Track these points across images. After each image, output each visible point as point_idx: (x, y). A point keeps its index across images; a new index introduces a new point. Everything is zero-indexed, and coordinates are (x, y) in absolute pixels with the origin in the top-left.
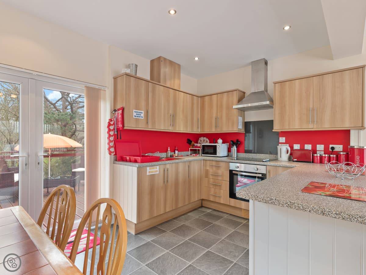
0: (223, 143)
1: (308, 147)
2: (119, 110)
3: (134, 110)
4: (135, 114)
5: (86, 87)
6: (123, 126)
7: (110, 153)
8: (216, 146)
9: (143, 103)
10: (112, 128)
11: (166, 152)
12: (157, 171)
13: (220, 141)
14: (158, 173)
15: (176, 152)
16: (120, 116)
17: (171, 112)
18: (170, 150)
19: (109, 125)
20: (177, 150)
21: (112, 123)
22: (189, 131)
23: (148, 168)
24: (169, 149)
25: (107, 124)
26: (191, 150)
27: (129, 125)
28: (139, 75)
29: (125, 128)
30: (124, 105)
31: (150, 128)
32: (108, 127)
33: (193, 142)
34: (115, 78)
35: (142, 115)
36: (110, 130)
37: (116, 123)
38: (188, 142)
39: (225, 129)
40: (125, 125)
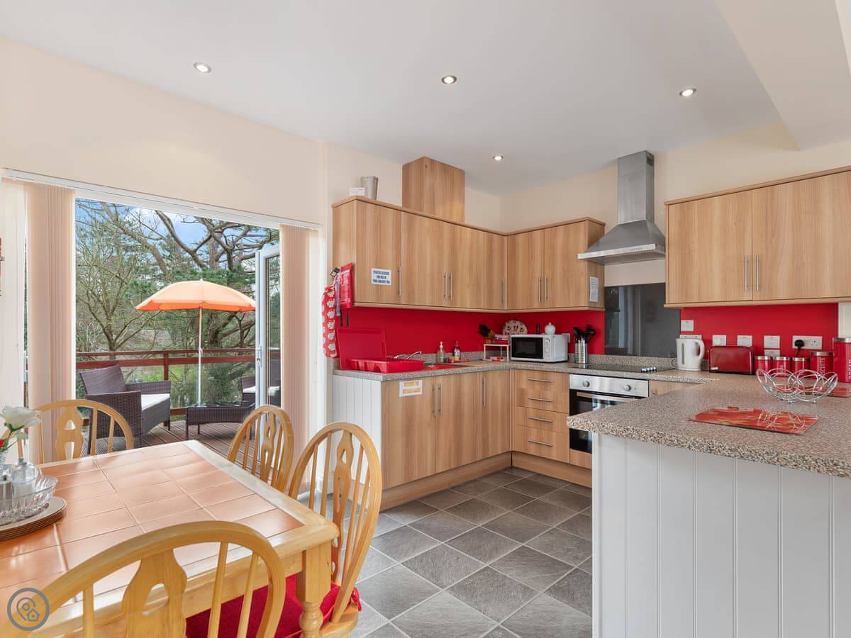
0: (557, 332)
1: (745, 341)
2: (343, 269)
3: (373, 269)
4: (374, 276)
5: (283, 226)
6: (353, 301)
7: (328, 353)
8: (541, 339)
9: (389, 254)
10: (331, 304)
11: (436, 353)
12: (418, 390)
13: (550, 329)
14: (421, 393)
15: (457, 352)
16: (346, 281)
17: (446, 270)
18: (443, 349)
19: (327, 298)
20: (458, 348)
21: (331, 295)
22: (483, 307)
23: (402, 383)
24: (441, 346)
25: (321, 298)
26: (488, 348)
27: (365, 298)
28: (380, 199)
29: (356, 304)
30: (354, 260)
31: (403, 304)
32: (325, 302)
33: (492, 332)
34: (336, 208)
35: (389, 278)
36: (327, 309)
37: (338, 294)
38: (480, 333)
39: (562, 303)
40: (356, 300)
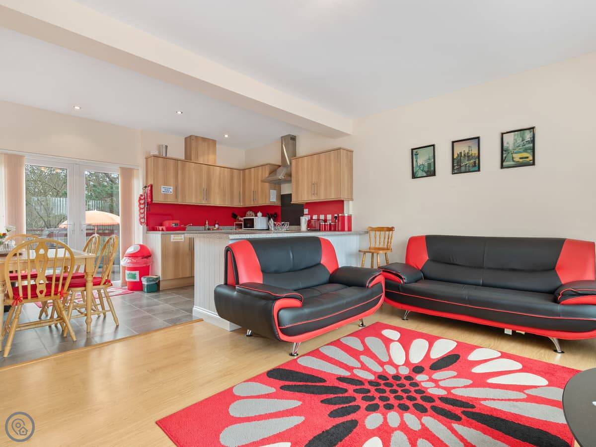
0: (263, 216)
2: (148, 186)
3: (162, 187)
4: (163, 190)
5: (121, 168)
6: (152, 200)
7: (141, 223)
8: (253, 219)
9: (172, 180)
10: (142, 202)
11: (204, 225)
12: (182, 239)
13: (260, 214)
14: (183, 240)
15: (217, 226)
16: (149, 192)
17: (204, 186)
18: (208, 224)
19: (140, 199)
21: (142, 198)
22: (227, 204)
23: (172, 236)
25: (138, 199)
26: (237, 225)
27: (158, 199)
28: (168, 156)
29: (153, 202)
30: (152, 183)
31: (180, 202)
32: (139, 201)
33: (238, 217)
34: (147, 159)
35: (171, 190)
36: (140, 204)
37: (146, 197)
38: (233, 217)
39: (261, 202)
40: (153, 200)
